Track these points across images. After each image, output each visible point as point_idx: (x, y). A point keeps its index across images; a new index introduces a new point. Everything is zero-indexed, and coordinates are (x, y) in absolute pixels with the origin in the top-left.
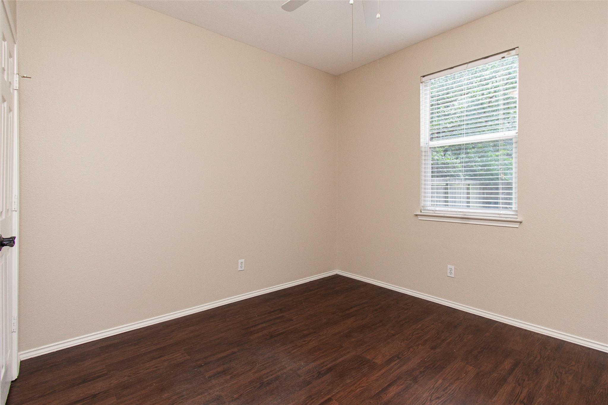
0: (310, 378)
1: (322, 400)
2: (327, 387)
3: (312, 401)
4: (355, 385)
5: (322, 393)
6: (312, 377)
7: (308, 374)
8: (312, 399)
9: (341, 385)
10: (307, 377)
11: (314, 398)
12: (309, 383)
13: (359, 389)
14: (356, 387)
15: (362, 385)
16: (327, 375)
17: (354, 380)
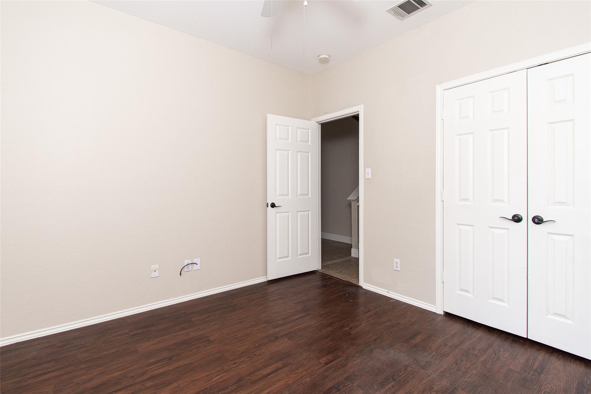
0: (347, 384)
1: (333, 363)
2: (329, 374)
3: (341, 363)
4: (302, 375)
5: (333, 369)
6: (345, 385)
7: (351, 388)
8: (341, 364)
9: (315, 376)
10: (351, 385)
11: (340, 365)
12: (347, 379)
13: (300, 371)
14: (302, 373)
15: (295, 375)
16: (329, 386)
17: (302, 380)
